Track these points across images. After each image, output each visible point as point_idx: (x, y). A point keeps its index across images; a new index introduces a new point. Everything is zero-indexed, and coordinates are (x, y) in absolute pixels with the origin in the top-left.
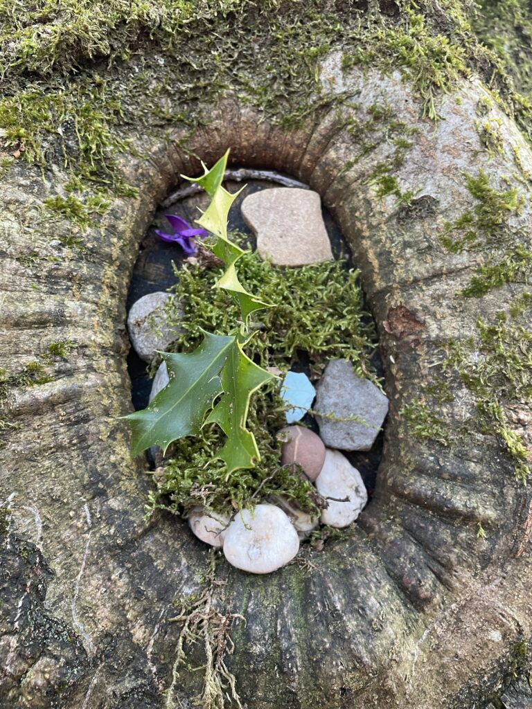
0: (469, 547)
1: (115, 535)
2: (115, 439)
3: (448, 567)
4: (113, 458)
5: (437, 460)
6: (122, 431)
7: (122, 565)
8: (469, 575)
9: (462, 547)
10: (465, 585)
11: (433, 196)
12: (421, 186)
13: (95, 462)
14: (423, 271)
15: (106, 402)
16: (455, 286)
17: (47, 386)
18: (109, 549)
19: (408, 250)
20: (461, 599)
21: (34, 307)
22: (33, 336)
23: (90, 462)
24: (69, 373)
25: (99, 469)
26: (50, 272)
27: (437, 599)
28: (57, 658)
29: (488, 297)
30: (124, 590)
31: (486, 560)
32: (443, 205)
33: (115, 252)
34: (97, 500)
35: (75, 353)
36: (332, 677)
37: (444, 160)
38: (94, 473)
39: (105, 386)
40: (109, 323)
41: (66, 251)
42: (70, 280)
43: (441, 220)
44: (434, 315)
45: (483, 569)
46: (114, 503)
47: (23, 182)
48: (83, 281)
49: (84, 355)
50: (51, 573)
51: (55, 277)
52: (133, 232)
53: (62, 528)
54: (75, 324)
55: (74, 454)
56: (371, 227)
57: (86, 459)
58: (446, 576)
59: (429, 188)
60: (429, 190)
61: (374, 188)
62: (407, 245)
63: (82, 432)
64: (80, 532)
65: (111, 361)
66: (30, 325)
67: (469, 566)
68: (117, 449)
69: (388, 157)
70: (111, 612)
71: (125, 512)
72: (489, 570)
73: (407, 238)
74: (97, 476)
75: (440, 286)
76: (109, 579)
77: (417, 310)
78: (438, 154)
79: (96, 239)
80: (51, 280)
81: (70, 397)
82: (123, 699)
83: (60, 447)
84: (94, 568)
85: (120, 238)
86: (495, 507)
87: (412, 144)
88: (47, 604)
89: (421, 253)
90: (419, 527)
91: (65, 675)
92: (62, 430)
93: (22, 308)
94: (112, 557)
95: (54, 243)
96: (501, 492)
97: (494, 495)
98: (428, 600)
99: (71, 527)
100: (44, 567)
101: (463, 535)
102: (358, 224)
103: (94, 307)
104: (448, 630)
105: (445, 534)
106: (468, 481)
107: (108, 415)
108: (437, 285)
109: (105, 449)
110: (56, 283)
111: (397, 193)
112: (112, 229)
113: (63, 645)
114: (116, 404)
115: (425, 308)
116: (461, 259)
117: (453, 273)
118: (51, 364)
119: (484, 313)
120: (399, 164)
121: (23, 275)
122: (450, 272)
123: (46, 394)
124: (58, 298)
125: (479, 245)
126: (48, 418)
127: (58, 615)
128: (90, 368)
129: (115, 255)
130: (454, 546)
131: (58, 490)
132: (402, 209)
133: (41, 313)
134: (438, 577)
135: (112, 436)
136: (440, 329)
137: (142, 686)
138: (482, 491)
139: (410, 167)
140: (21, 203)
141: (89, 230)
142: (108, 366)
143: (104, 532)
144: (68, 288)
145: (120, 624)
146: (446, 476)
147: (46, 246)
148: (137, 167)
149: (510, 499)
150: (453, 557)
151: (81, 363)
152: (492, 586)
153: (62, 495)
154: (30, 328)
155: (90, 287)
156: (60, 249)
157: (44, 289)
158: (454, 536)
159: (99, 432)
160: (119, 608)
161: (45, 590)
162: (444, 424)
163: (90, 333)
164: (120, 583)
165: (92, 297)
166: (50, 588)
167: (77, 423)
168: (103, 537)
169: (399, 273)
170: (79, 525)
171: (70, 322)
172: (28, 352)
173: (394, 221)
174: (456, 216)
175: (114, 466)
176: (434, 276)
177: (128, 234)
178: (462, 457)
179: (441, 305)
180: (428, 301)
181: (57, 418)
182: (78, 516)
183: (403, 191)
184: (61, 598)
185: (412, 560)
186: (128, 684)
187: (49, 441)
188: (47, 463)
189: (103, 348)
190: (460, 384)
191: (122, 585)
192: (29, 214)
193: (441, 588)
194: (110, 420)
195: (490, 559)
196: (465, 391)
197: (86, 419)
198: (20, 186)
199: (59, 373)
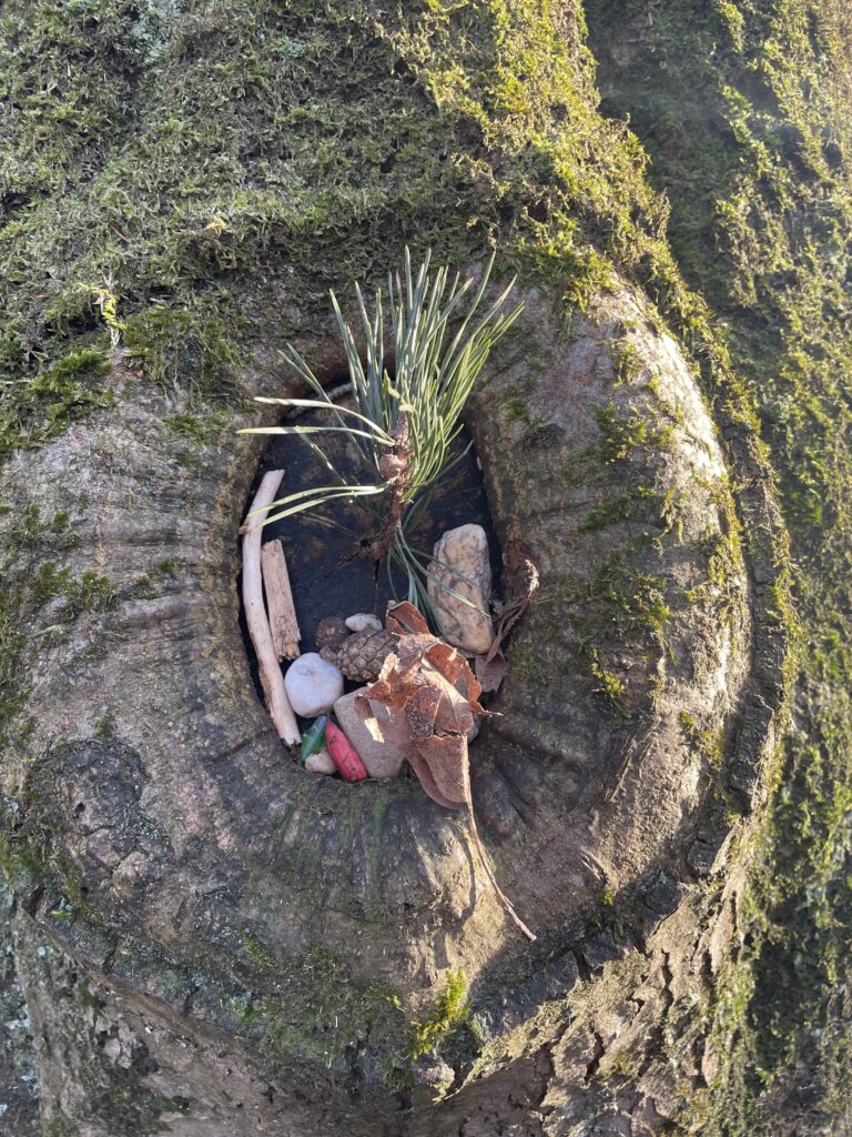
0: (556, 787)
1: (208, 747)
2: (216, 657)
3: (532, 805)
4: (213, 675)
5: (533, 699)
6: (225, 650)
7: (213, 776)
8: (552, 815)
9: (548, 788)
10: (548, 825)
11: (560, 425)
12: (550, 412)
13: (196, 678)
14: (542, 504)
15: (210, 620)
16: (572, 522)
17: (154, 602)
18: (203, 760)
19: (530, 481)
20: (543, 839)
21: (148, 525)
22: (145, 552)
23: (191, 678)
24: (176, 591)
25: (199, 684)
26: (166, 489)
27: (518, 834)
28: (147, 854)
29: (604, 535)
30: (213, 799)
31: (572, 803)
32: (569, 435)
33: (231, 470)
34: (195, 714)
35: (183, 571)
36: (397, 892)
37: (575, 389)
38: (195, 688)
39: (210, 605)
40: (220, 542)
41: (182, 470)
42: (184, 499)
43: (565, 451)
44: (548, 550)
45: (568, 811)
46: (211, 718)
47: (145, 401)
48: (195, 501)
49: (192, 573)
50: (148, 777)
51: (169, 496)
52: (251, 448)
53: (160, 737)
54: (186, 543)
55: (177, 668)
56: (498, 453)
57: (187, 673)
58: (529, 815)
59: (557, 416)
60: (557, 419)
61: (504, 413)
62: (529, 475)
63: (185, 648)
64: (176, 741)
65: (219, 581)
66: (143, 543)
67: (554, 807)
68: (218, 668)
69: (519, 380)
70: (200, 818)
71: (221, 727)
72: (575, 812)
73: (530, 468)
74: (197, 691)
75: (557, 521)
76: (201, 788)
77: (532, 544)
78: (570, 381)
79: (212, 458)
80: (166, 498)
81: (176, 613)
82: (205, 898)
83: (163, 661)
84: (187, 776)
85: (237, 456)
86: (587, 751)
87: (544, 368)
88: (142, 803)
89: (543, 485)
90: (509, 765)
91: (153, 869)
92: (166, 645)
93: (137, 526)
94: (205, 768)
95: (170, 462)
96: (595, 736)
97: (587, 738)
98: (506, 836)
99: (169, 736)
100: (142, 771)
101: (550, 776)
102: (487, 450)
103: (206, 526)
104: (526, 868)
105: (533, 774)
106: (562, 722)
107: (211, 633)
108: (554, 520)
109: (206, 666)
110: (171, 502)
111: (526, 420)
112: (229, 447)
113: (154, 843)
114: (220, 623)
115: (541, 543)
116: (581, 494)
117: (570, 508)
118: (161, 580)
119: (598, 551)
120: (530, 387)
121: (139, 493)
122: (568, 507)
123: (154, 609)
124: (171, 516)
125: (600, 480)
126: (154, 633)
127: (151, 814)
128: (197, 587)
129: (230, 474)
130: (540, 785)
131: (159, 701)
132: (527, 437)
133: (154, 531)
134: (521, 814)
135: (214, 654)
136: (553, 565)
137: (225, 888)
138: (575, 733)
139: (541, 392)
140: (141, 422)
141: (205, 448)
142: (216, 585)
143: (199, 744)
144: (181, 507)
145: (208, 830)
146: (540, 715)
147: (162, 465)
148: (260, 381)
149: (603, 743)
150: (537, 796)
151: (189, 581)
152: (578, 831)
153: (163, 706)
154: (143, 545)
155: (203, 506)
156: (176, 468)
157: (158, 507)
158: (541, 775)
159: (202, 649)
160: (207, 815)
161: (140, 791)
162: (544, 665)
163: (199, 552)
164: (210, 793)
165: (204, 516)
166: (146, 790)
167: (181, 638)
168: (198, 748)
169: (519, 504)
170: (177, 735)
171: (180, 541)
172: (139, 568)
173: (520, 449)
174: (581, 448)
175: (214, 682)
176: (552, 510)
177: (246, 451)
178: (558, 698)
179: (556, 541)
180: (544, 536)
181: (163, 632)
182: (176, 728)
183: (532, 417)
184: (154, 800)
185: (496, 795)
186: (211, 885)
187: (153, 654)
188: (151, 675)
189: (212, 569)
190: (566, 623)
191: (212, 793)
192: (148, 433)
193: (523, 825)
194: (213, 638)
195: (576, 801)
196: (571, 630)
197: (189, 636)
198: (142, 404)
199: (167, 589)
